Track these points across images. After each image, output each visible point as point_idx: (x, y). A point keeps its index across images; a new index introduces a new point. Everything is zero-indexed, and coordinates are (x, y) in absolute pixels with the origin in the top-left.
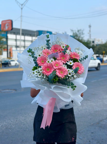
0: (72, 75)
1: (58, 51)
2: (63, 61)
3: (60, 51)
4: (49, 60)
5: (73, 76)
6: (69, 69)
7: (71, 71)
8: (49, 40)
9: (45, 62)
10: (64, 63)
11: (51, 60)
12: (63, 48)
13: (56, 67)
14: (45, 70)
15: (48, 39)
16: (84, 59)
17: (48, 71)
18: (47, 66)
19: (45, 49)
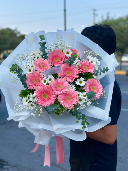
0: (84, 101)
1: (59, 60)
2: (68, 79)
3: (63, 60)
4: (45, 78)
5: (85, 103)
6: (78, 92)
7: (82, 95)
8: (45, 43)
9: (40, 81)
10: (71, 81)
11: (48, 79)
12: (67, 55)
13: (58, 90)
14: (41, 97)
15: (43, 41)
16: (102, 73)
17: (46, 98)
18: (44, 89)
19: (38, 58)
